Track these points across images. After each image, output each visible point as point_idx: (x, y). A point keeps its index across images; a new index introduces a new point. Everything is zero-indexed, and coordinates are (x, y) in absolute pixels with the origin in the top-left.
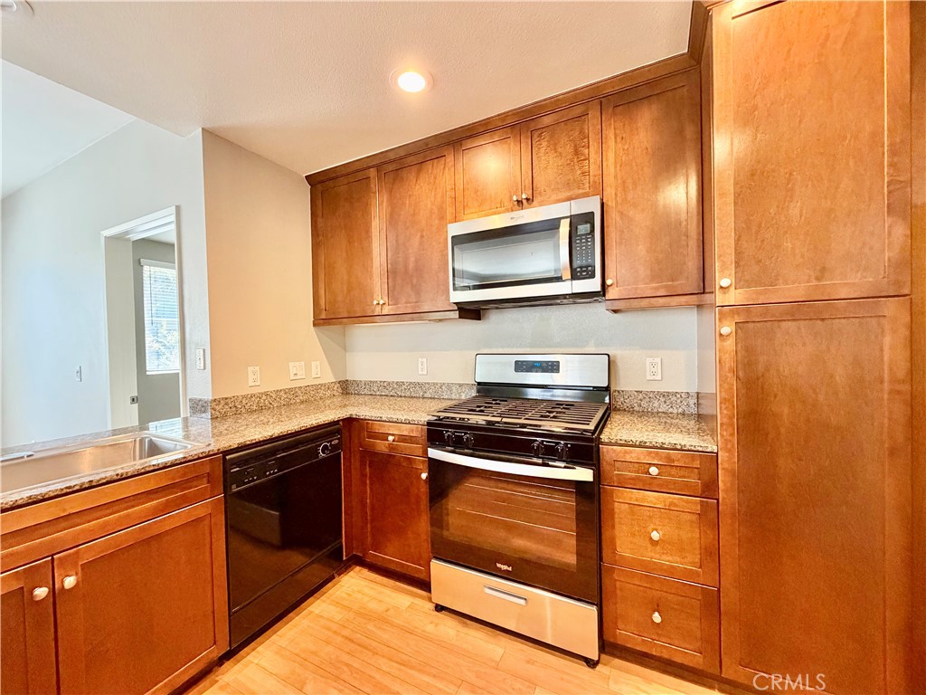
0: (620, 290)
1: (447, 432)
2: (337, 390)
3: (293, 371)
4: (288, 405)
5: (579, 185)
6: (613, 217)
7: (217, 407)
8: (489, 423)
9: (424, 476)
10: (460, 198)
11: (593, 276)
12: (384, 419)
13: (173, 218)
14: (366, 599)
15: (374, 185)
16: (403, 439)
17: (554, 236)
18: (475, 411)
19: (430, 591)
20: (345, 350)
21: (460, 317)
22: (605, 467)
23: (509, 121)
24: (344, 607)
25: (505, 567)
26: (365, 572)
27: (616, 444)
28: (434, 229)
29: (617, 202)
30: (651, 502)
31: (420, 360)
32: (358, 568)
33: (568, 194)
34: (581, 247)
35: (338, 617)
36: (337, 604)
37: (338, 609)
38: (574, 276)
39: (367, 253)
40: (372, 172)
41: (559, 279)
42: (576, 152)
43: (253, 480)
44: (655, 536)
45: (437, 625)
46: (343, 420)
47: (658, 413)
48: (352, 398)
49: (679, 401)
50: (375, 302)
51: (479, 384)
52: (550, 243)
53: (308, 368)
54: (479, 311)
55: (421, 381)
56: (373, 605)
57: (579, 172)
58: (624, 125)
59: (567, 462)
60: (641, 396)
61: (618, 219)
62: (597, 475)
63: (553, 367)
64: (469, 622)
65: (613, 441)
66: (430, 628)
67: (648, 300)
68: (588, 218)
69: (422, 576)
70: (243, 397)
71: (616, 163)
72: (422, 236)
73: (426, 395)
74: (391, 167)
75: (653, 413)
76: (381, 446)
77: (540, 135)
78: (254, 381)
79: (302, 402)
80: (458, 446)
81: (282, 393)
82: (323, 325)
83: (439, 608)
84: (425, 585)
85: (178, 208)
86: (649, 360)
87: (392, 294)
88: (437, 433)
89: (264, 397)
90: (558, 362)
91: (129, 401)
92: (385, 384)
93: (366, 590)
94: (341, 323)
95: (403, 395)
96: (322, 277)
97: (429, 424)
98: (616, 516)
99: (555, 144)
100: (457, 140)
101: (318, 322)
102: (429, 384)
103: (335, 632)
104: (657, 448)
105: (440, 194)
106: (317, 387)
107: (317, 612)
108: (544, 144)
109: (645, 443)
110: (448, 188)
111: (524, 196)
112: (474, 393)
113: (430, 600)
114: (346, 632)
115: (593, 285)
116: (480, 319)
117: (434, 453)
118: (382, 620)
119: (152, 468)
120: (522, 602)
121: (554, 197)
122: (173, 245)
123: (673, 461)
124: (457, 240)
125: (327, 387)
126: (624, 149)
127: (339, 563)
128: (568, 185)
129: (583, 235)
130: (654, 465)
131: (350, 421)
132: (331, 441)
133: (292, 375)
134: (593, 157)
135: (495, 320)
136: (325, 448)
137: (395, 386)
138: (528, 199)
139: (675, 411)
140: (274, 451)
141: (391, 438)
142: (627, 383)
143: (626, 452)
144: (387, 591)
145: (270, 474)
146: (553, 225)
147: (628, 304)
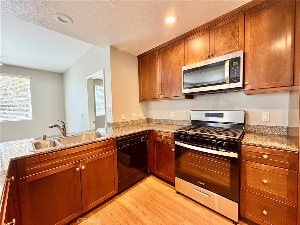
0: (251, 86)
1: (181, 136)
2: (146, 121)
3: (133, 115)
4: (132, 125)
5: (234, 46)
6: (249, 58)
7: (114, 125)
8: (196, 134)
9: (173, 150)
10: (186, 57)
11: (239, 81)
12: (160, 131)
13: (103, 72)
14: (155, 185)
15: (158, 56)
16: (166, 137)
17: (222, 67)
18: (191, 130)
19: (175, 187)
20: (148, 109)
21: (186, 98)
22: (243, 153)
23: (205, 27)
24: (148, 186)
25: (201, 183)
26: (154, 177)
27: (248, 145)
28: (177, 69)
29: (251, 51)
30: (264, 168)
31: (172, 112)
32: (152, 176)
33: (229, 51)
34: (234, 71)
35: (147, 189)
36: (147, 185)
37: (147, 187)
38: (231, 81)
39: (155, 78)
40: (157, 52)
41: (224, 83)
42: (233, 35)
43: (124, 146)
44: (265, 181)
45: (177, 198)
46: (148, 130)
47: (267, 134)
48: (150, 124)
49: (278, 130)
50: (158, 94)
51: (192, 121)
52: (221, 70)
53: (137, 115)
54: (192, 96)
55: (172, 119)
56: (157, 188)
57: (234, 42)
58: (255, 20)
59: (227, 150)
60: (259, 127)
61: (251, 58)
62: (239, 155)
63: (221, 115)
64: (188, 199)
65: (247, 144)
66: (175, 198)
67: (264, 89)
68: (238, 59)
69: (173, 182)
70: (121, 122)
71: (251, 36)
72: (173, 72)
73: (173, 124)
74: (163, 50)
75: (265, 134)
76: (160, 139)
77: (217, 30)
78: (123, 118)
79: (136, 125)
80: (185, 141)
81: (131, 122)
82: (142, 101)
83: (178, 193)
84: (173, 184)
85: (104, 69)
86: (263, 113)
87: (163, 91)
88: (178, 136)
89: (126, 123)
90: (223, 114)
91: (93, 122)
92: (160, 120)
93: (155, 183)
94: (147, 101)
95: (166, 123)
96: (141, 87)
97: (175, 133)
98: (247, 171)
99: (224, 33)
100: (186, 37)
101: (140, 101)
102: (174, 120)
103: (146, 193)
104: (267, 148)
105: (179, 57)
106: (140, 120)
107: (141, 186)
108: (219, 33)
109: (262, 145)
110: (182, 54)
111: (211, 54)
112: (190, 124)
113: (175, 189)
114: (149, 194)
115: (240, 84)
116: (193, 99)
117: (176, 143)
118: (160, 192)
119: (100, 141)
120: (208, 196)
121: (223, 53)
122: (103, 80)
123: (275, 153)
124: (185, 72)
125: (143, 120)
126: (254, 30)
127: (147, 174)
128: (229, 48)
129: (235, 66)
130: (266, 154)
131: (150, 131)
132: (144, 137)
133: (133, 116)
134: (240, 35)
135: (198, 99)
136: (143, 138)
137: (163, 121)
138: (212, 55)
139: (276, 134)
140: (129, 139)
141: (163, 137)
142: (252, 122)
143: (253, 148)
144: (161, 184)
145: (128, 145)
146: (223, 63)
147: (254, 91)
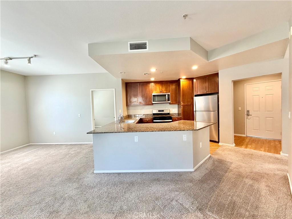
10: (152, 90)
11: (169, 101)
17: (165, 96)
20: (128, 110)
23: (159, 82)
28: (149, 93)
34: (168, 98)
41: (166, 101)
42: (167, 87)
58: (172, 85)
68: (169, 95)
74: (142, 84)
86: (173, 110)
90: (164, 110)
108: (163, 85)
111: (161, 91)
112: (153, 114)
124: (153, 96)
141: (147, 120)
142: (171, 112)
147: (172, 104)
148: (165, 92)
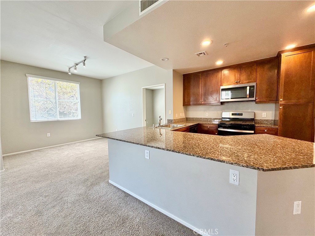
0: (259, 100)
1: (223, 125)
4: (182, 121)
5: (251, 79)
7: (174, 121)
8: (231, 123)
9: (216, 134)
10: (222, 81)
11: (254, 97)
15: (201, 77)
16: (211, 127)
17: (245, 90)
20: (186, 111)
22: (256, 130)
23: (235, 66)
29: (259, 83)
31: (206, 113)
40: (201, 74)
41: (246, 98)
42: (251, 73)
46: (197, 124)
49: (270, 121)
50: (200, 101)
53: (182, 114)
58: (262, 68)
60: (261, 120)
61: (259, 86)
65: (258, 126)
67: (264, 102)
68: (253, 87)
70: (176, 119)
71: (259, 76)
73: (208, 121)
74: (205, 74)
75: (264, 124)
78: (177, 116)
81: (180, 119)
85: (165, 84)
86: (263, 113)
87: (204, 99)
88: (220, 126)
90: (242, 113)
91: (145, 120)
92: (197, 118)
96: (186, 96)
97: (218, 124)
99: (246, 71)
100: (222, 69)
101: (183, 105)
102: (209, 118)
104: (266, 127)
105: (217, 80)
108: (243, 71)
110: (219, 78)
115: (254, 99)
116: (222, 105)
123: (270, 129)
125: (184, 118)
129: (252, 90)
130: (266, 130)
133: (180, 116)
134: (254, 74)
136: (196, 128)
137: (200, 119)
138: (239, 82)
141: (208, 127)
142: (258, 118)
143: (260, 128)
146: (245, 87)
147: (260, 102)
148: (247, 81)
